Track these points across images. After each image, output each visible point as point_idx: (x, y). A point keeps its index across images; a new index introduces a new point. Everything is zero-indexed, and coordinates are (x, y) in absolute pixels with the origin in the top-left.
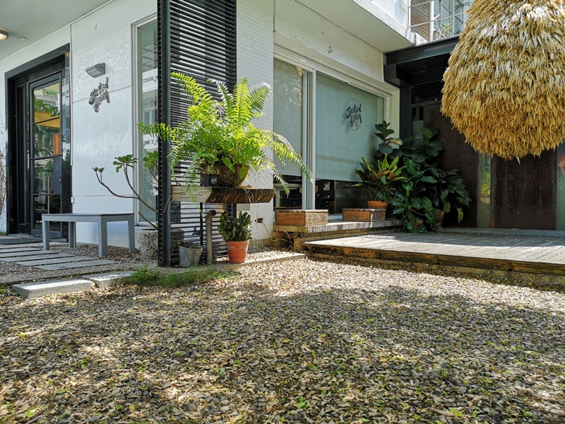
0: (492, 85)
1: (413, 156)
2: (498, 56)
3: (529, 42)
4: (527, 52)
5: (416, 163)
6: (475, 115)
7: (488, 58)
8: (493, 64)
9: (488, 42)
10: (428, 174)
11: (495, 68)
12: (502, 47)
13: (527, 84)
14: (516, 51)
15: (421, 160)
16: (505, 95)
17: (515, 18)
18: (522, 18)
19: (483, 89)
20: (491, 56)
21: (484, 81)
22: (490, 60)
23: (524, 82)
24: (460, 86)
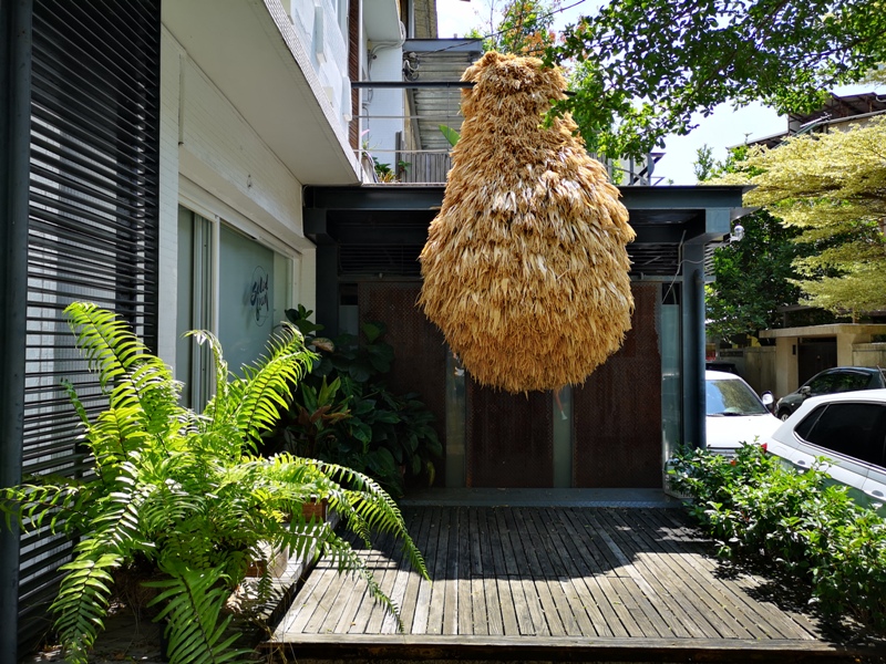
0: (518, 289)
1: (350, 370)
2: (524, 244)
3: (564, 232)
4: (562, 246)
5: (356, 382)
6: (493, 332)
7: (509, 245)
8: (518, 255)
9: (507, 219)
10: (381, 404)
11: (520, 262)
12: (527, 232)
13: (567, 296)
14: (546, 242)
15: (363, 377)
16: (539, 309)
17: (541, 189)
18: (550, 194)
19: (505, 293)
20: (512, 241)
21: (505, 281)
22: (512, 247)
23: (563, 291)
24: (466, 281)
